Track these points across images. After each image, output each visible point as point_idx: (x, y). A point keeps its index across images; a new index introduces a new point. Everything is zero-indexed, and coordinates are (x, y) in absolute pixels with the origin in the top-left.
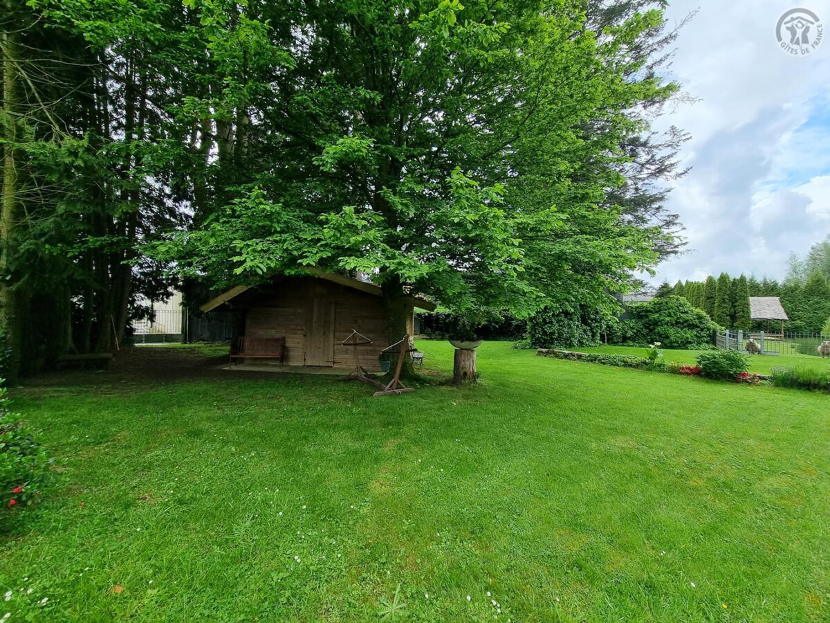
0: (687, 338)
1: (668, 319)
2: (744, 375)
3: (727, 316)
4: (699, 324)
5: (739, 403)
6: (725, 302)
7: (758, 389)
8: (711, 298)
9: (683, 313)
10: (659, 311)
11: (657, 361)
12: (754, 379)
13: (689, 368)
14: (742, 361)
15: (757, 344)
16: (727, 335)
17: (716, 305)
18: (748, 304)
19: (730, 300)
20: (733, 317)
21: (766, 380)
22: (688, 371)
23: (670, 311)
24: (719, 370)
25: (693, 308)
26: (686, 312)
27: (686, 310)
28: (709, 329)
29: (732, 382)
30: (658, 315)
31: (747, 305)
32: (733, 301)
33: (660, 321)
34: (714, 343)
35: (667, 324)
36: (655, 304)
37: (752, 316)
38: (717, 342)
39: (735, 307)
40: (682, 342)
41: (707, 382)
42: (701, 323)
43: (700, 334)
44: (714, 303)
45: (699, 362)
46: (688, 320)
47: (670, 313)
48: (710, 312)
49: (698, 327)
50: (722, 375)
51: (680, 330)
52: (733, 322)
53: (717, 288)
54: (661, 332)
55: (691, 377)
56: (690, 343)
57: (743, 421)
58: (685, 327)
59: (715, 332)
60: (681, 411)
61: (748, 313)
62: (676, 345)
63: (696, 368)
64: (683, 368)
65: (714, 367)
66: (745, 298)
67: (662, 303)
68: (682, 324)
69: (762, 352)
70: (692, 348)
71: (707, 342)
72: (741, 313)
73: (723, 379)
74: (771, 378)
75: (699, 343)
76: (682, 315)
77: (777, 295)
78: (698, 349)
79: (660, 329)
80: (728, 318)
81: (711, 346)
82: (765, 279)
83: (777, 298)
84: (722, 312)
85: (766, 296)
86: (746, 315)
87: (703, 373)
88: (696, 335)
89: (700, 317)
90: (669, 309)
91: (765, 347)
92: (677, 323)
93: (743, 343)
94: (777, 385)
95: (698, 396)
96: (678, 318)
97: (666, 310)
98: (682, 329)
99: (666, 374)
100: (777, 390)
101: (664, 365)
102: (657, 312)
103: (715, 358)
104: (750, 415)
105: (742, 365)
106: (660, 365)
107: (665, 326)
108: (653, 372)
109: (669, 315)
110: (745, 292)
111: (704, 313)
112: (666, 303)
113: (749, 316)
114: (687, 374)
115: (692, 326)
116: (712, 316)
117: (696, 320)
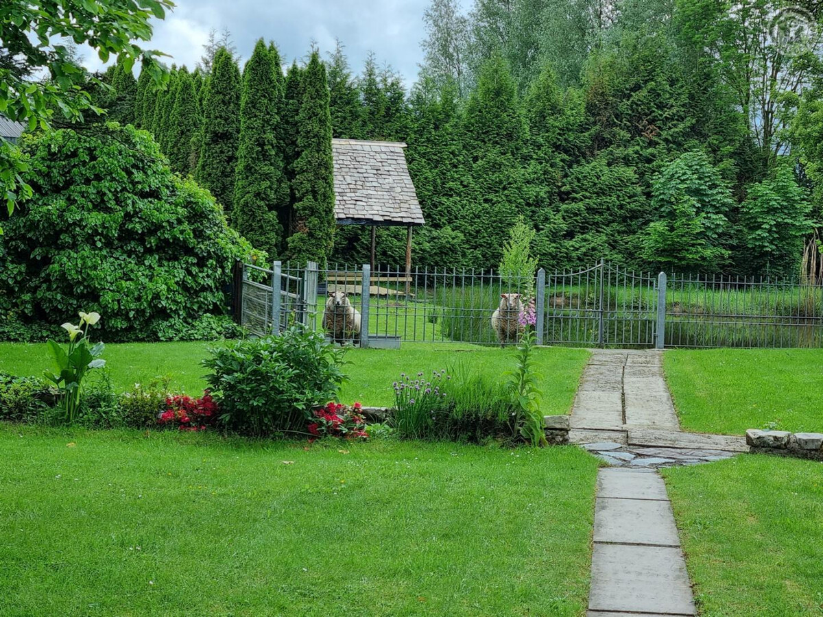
0: (157, 296)
1: (95, 219)
2: (330, 411)
3: (271, 208)
4: (192, 241)
5: (328, 496)
6: (265, 156)
7: (363, 450)
8: (225, 136)
9: (143, 195)
10: (68, 184)
11: (87, 386)
12: (354, 421)
13: (184, 404)
14: (326, 366)
15: (352, 309)
16: (277, 282)
17: (240, 166)
18: (327, 167)
19: (280, 150)
20: (287, 214)
21: (380, 421)
22: (181, 413)
23: (105, 184)
24: (270, 401)
25: (174, 178)
26: (154, 194)
27: (154, 182)
28: (221, 260)
29: (301, 437)
30: (60, 202)
31: (323, 170)
32: (289, 151)
33: (68, 228)
34: (236, 316)
35: (90, 240)
36: (52, 156)
37: (339, 211)
38: (245, 309)
39: (291, 174)
40: (140, 312)
41: (238, 447)
42: (199, 234)
43: (194, 277)
44: (232, 158)
45: (215, 380)
46: (158, 227)
47: (101, 194)
48: (221, 193)
49: (190, 251)
50: (275, 418)
51: (132, 266)
52: (286, 233)
53: (244, 99)
54: (73, 275)
55: (191, 434)
56: (164, 314)
57: (341, 539)
58: (149, 251)
59: (238, 269)
60: (191, 537)
61: (327, 197)
62: (120, 324)
63: (207, 399)
64: (167, 405)
65: (255, 393)
66: (321, 145)
67: (74, 154)
68: (141, 239)
69: (364, 338)
70: (171, 333)
71: (216, 311)
72: (308, 201)
73: (278, 432)
74: (392, 413)
75: (192, 316)
76: (142, 204)
77: (400, 135)
78: (189, 339)
79: (66, 262)
80: (272, 216)
81: (228, 323)
82: (370, 73)
83: (399, 147)
84: (257, 195)
85: (370, 136)
86: (322, 207)
87: (226, 417)
88: (183, 285)
89: (197, 215)
90: (98, 178)
91: (372, 321)
92: (127, 235)
93: (317, 309)
94: (406, 436)
95: (224, 490)
96: (128, 217)
97: (87, 181)
98: (140, 262)
99: (117, 432)
100: (407, 445)
101: (108, 399)
102: (57, 190)
103: (258, 359)
104: (353, 521)
105: (327, 378)
106: (95, 402)
107: (86, 251)
108: (76, 429)
109: (101, 206)
110: (322, 122)
111: (207, 199)
112: (91, 151)
113: (329, 211)
114: (181, 424)
115: (172, 250)
116: (228, 208)
117: (186, 226)
